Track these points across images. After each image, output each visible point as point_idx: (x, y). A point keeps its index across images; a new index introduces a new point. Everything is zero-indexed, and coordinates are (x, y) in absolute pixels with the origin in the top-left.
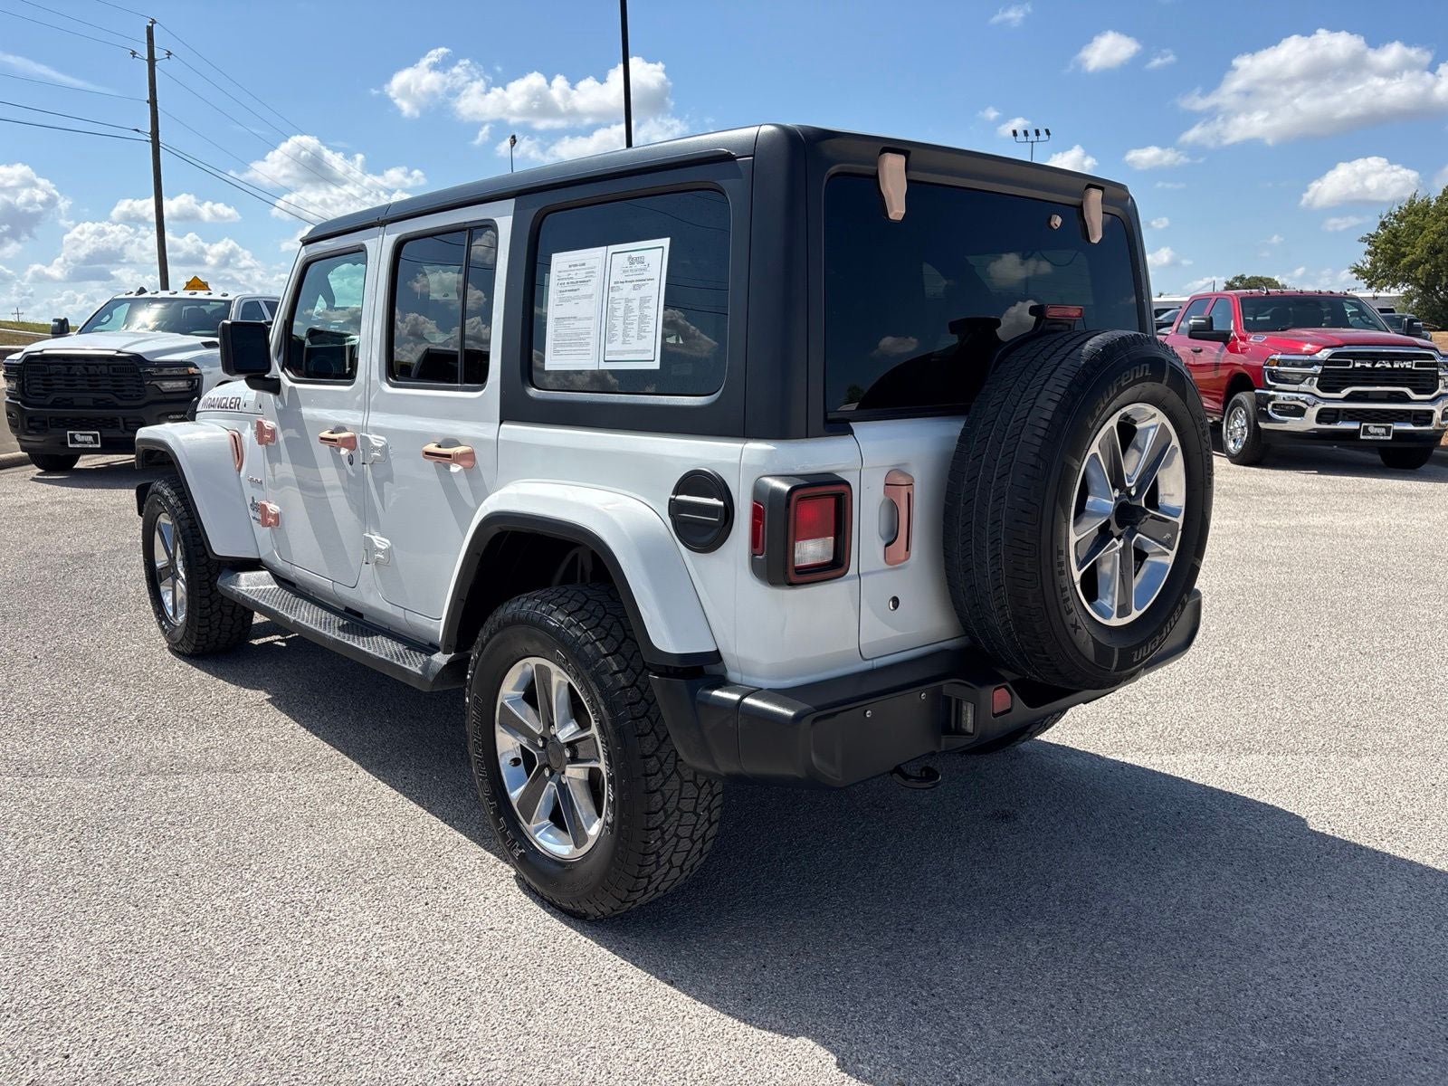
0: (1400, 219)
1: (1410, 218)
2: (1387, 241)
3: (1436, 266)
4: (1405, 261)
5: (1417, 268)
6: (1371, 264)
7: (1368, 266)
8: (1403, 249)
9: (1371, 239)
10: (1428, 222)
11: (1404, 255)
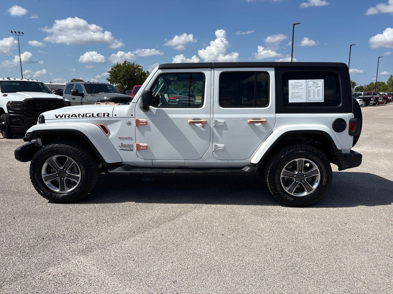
0: (116, 68)
1: (118, 68)
2: (114, 73)
3: (125, 79)
4: (118, 78)
5: (121, 80)
6: (111, 78)
7: (110, 78)
8: (117, 75)
9: (110, 72)
10: (122, 69)
11: (118, 77)
